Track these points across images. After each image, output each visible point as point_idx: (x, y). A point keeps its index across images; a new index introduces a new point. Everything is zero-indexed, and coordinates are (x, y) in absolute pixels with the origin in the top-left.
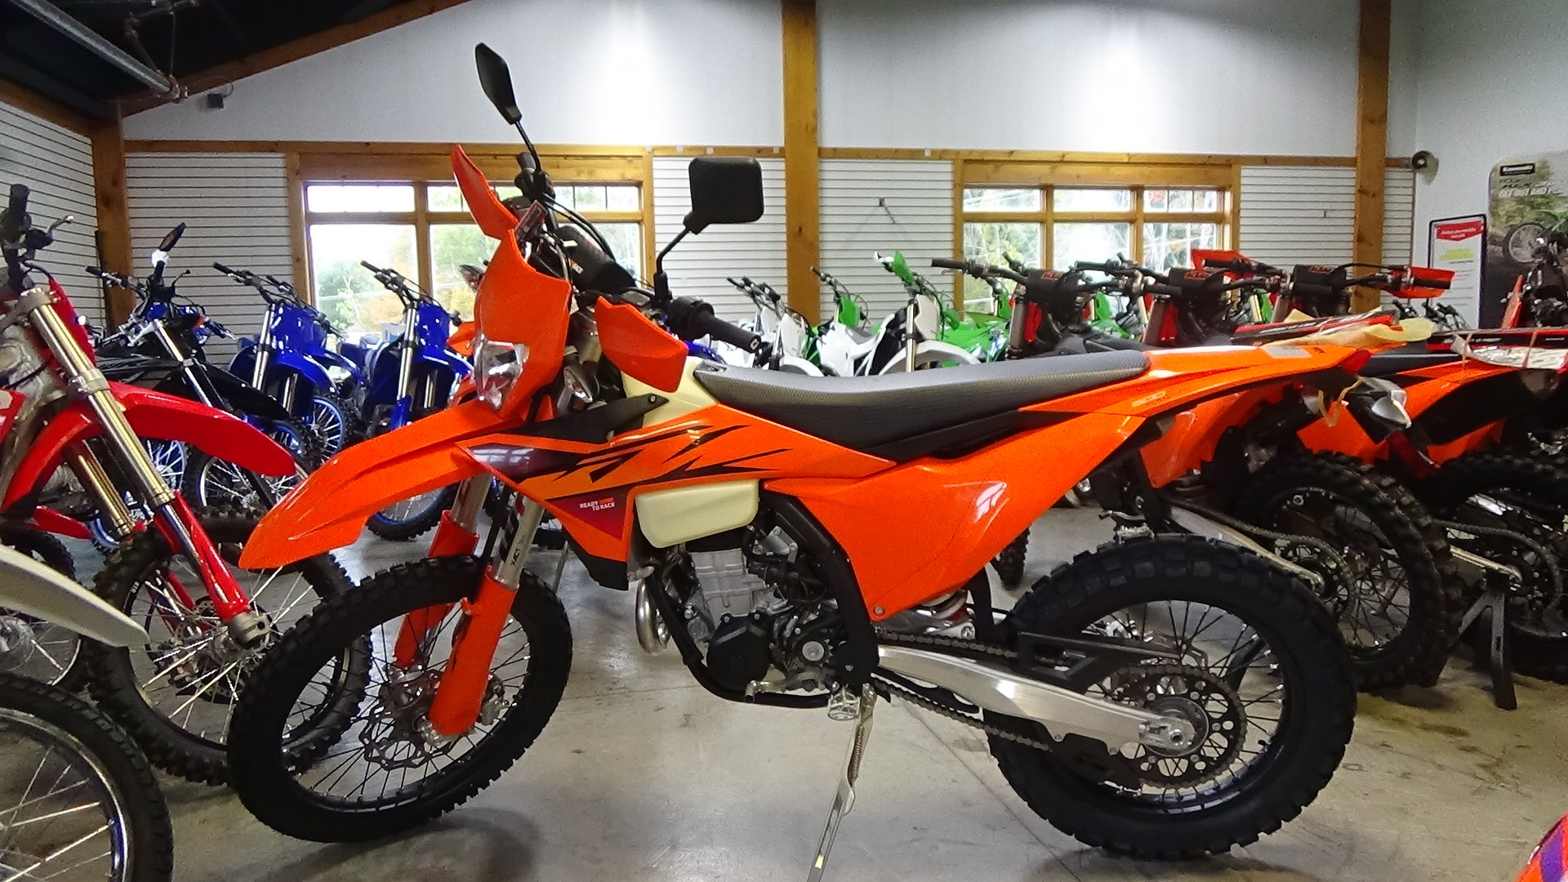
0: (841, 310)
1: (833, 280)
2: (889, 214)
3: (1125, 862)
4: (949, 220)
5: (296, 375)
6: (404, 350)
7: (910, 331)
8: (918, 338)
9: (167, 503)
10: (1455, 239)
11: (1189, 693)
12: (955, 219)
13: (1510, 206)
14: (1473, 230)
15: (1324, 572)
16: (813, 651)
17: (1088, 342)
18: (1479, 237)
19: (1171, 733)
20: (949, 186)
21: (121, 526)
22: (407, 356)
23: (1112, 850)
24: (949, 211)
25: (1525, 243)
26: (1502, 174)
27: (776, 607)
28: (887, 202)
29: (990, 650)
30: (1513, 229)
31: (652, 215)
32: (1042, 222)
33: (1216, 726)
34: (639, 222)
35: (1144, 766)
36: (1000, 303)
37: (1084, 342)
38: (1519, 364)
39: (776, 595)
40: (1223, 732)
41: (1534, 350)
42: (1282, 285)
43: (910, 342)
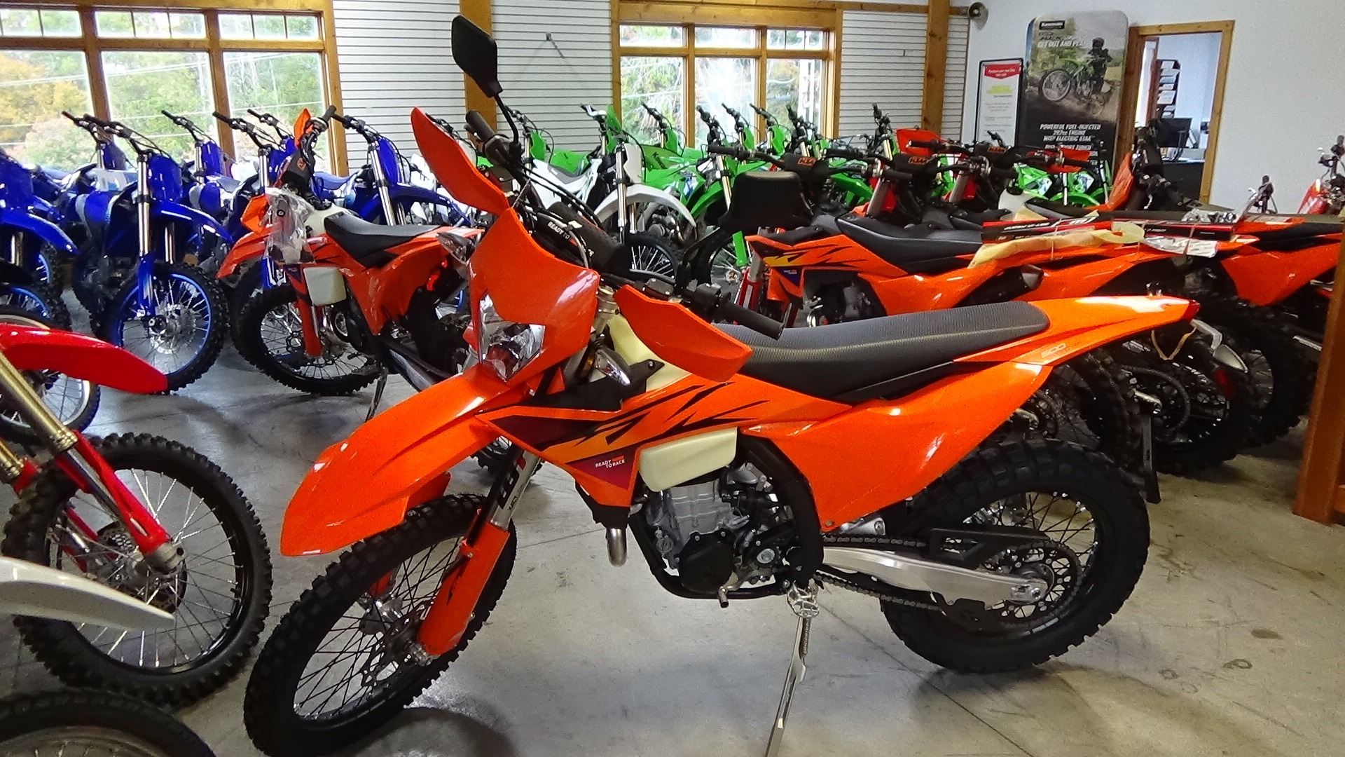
0: (531, 143)
1: (523, 116)
2: (556, 48)
3: (976, 679)
4: (608, 54)
5: (21, 235)
6: (140, 205)
7: (619, 175)
8: (628, 182)
9: (69, 448)
10: (999, 77)
11: (1045, 558)
12: (613, 54)
13: (1045, 55)
14: (1013, 70)
16: (767, 555)
17: (839, 220)
18: (1018, 76)
19: (1033, 591)
20: (607, 22)
21: (10, 468)
22: (144, 211)
23: (964, 669)
24: (608, 46)
25: (1054, 85)
26: (1041, 28)
27: (735, 523)
28: (553, 37)
29: (906, 543)
30: (1046, 74)
31: (335, 46)
32: (685, 57)
33: (1060, 581)
34: (320, 52)
35: (1005, 614)
37: (836, 220)
38: (1181, 251)
39: (735, 513)
40: (1064, 584)
41: (1192, 240)
42: (983, 169)
43: (620, 186)
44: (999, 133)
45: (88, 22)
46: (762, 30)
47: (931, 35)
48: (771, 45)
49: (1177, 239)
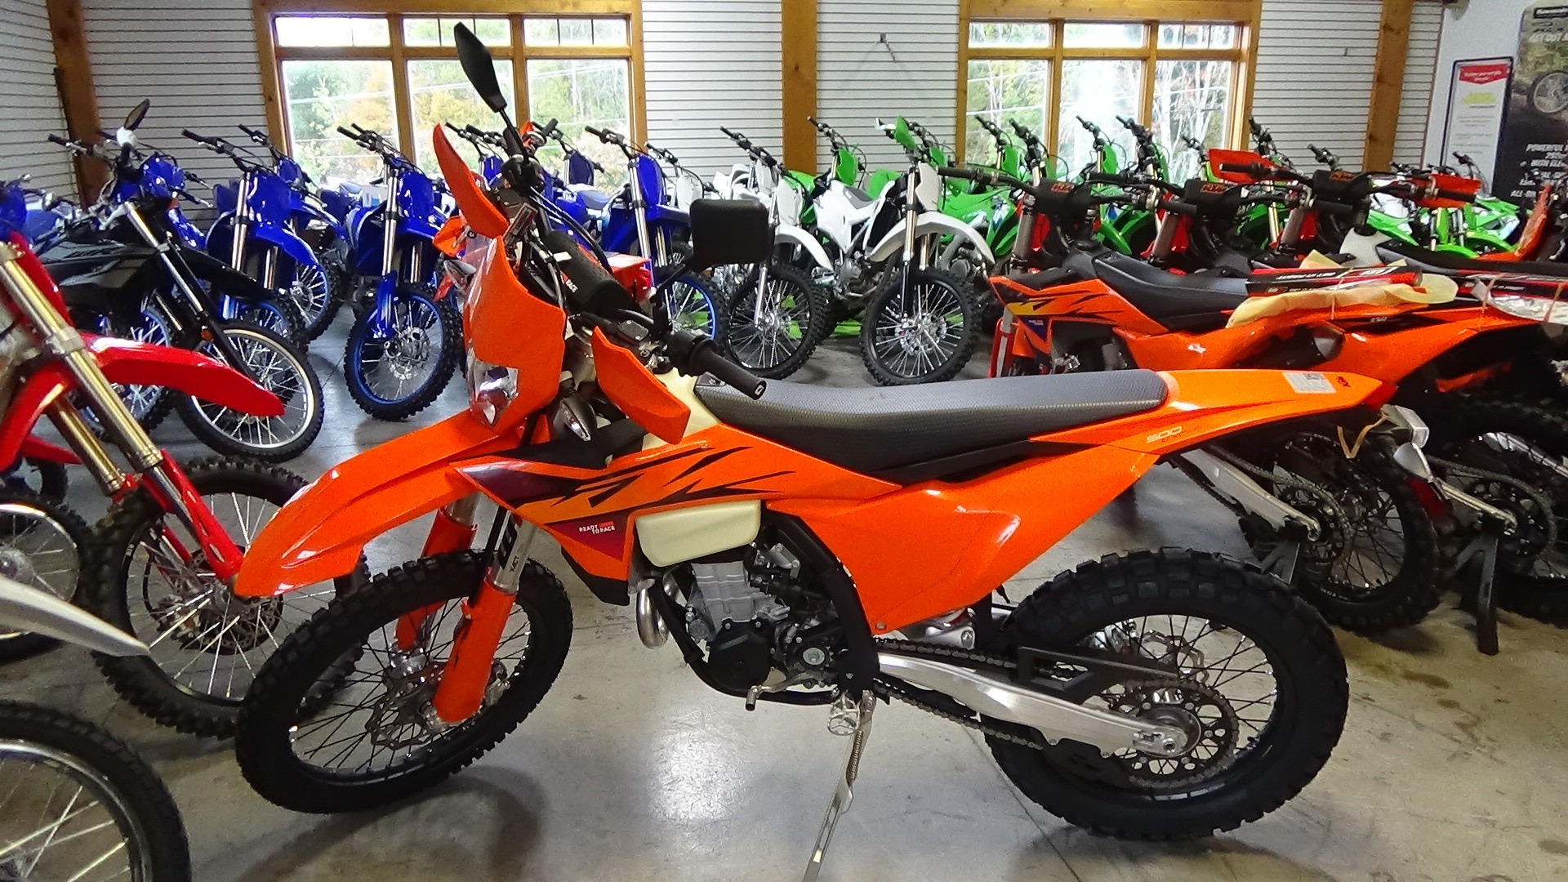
0: (839, 162)
1: (831, 130)
2: (890, 52)
3: (1111, 842)
4: (954, 57)
5: (277, 248)
6: (387, 222)
7: (910, 201)
8: (919, 209)
9: (155, 466)
10: (1479, 82)
11: (1184, 703)
12: (959, 56)
13: (1537, 53)
14: (1498, 73)
15: (1322, 519)
16: (814, 656)
17: (1097, 261)
18: (1504, 81)
19: (1165, 741)
20: (954, 20)
21: (110, 482)
22: (390, 227)
23: (1097, 830)
24: (954, 48)
25: (1551, 93)
26: (1536, 16)
27: (777, 613)
28: (888, 38)
29: (990, 661)
30: (1540, 77)
31: (642, 53)
32: (1050, 59)
33: (1208, 733)
34: (627, 59)
35: (1138, 766)
36: (1003, 155)
37: (1093, 261)
38: (1539, 317)
39: (777, 602)
40: (1215, 738)
41: (1557, 303)
42: (1302, 201)
43: (910, 213)
44: (1470, 155)
45: (396, 30)
46: (1152, 25)
47: (1386, 28)
48: (1162, 44)
49: (1538, 301)
